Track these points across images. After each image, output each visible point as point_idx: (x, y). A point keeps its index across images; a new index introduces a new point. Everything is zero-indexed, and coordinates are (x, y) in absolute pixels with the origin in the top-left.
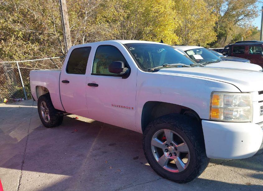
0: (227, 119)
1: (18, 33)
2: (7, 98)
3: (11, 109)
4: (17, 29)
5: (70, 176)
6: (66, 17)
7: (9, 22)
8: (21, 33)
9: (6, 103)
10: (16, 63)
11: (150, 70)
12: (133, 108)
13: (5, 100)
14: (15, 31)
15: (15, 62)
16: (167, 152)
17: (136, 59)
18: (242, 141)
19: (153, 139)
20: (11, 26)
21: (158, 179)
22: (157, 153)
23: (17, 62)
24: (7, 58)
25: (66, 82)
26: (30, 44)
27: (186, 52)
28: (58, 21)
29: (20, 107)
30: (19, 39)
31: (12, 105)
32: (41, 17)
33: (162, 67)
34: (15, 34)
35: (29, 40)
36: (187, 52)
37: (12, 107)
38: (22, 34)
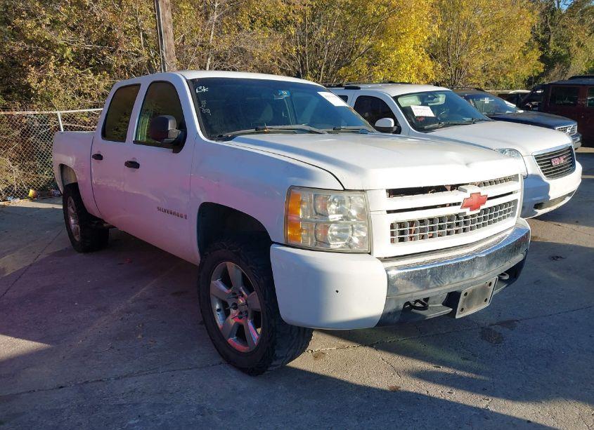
0: (321, 245)
1: (64, 51)
2: (35, 189)
3: (37, 211)
4: (62, 43)
5: (52, 346)
6: (166, 15)
7: (44, 26)
8: (69, 50)
9: (32, 199)
10: (56, 114)
11: (222, 136)
12: (186, 216)
13: (31, 192)
14: (57, 46)
15: (54, 112)
16: (236, 308)
17: (201, 112)
18: (337, 291)
19: (213, 282)
20: (49, 35)
21: (216, 365)
22: (222, 311)
23: (59, 113)
24: (39, 103)
25: (99, 157)
26: (91, 76)
27: (396, 98)
28: (147, 26)
29: (53, 208)
30: (67, 63)
31: (42, 204)
32: (110, 17)
33: (253, 130)
34: (58, 51)
35: (88, 66)
36: (399, 100)
37: (38, 207)
38: (72, 52)
